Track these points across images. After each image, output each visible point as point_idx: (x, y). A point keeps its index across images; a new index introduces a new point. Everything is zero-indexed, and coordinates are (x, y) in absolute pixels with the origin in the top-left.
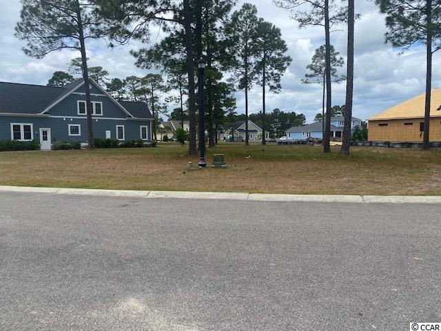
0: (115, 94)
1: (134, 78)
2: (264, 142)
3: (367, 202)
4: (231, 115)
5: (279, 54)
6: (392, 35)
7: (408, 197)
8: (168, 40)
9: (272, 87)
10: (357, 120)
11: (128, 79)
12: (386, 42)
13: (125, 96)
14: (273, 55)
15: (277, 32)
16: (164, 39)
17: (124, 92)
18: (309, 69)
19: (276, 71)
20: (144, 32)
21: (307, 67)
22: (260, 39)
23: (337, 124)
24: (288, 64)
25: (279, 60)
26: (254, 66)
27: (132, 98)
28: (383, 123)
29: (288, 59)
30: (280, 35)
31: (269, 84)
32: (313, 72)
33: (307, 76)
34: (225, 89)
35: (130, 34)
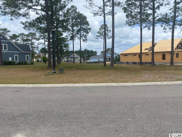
0: (14, 41)
1: (23, 34)
2: (81, 62)
3: (120, 85)
4: (67, 51)
5: (86, 27)
6: (128, 22)
7: (134, 83)
8: (38, 18)
9: (84, 40)
10: (116, 54)
11: (20, 34)
12: (126, 24)
13: (18, 42)
14: (84, 27)
15: (85, 18)
16: (36, 18)
17: (18, 40)
18: (98, 33)
19: (85, 34)
20: (27, 14)
21: (97, 33)
22: (78, 20)
23: (109, 55)
24: (90, 31)
25: (86, 29)
26: (76, 31)
27: (22, 43)
28: (126, 55)
29: (90, 29)
30: (86, 19)
31: (82, 39)
32: (99, 35)
33: (97, 36)
34: (64, 40)
35: (20, 15)
